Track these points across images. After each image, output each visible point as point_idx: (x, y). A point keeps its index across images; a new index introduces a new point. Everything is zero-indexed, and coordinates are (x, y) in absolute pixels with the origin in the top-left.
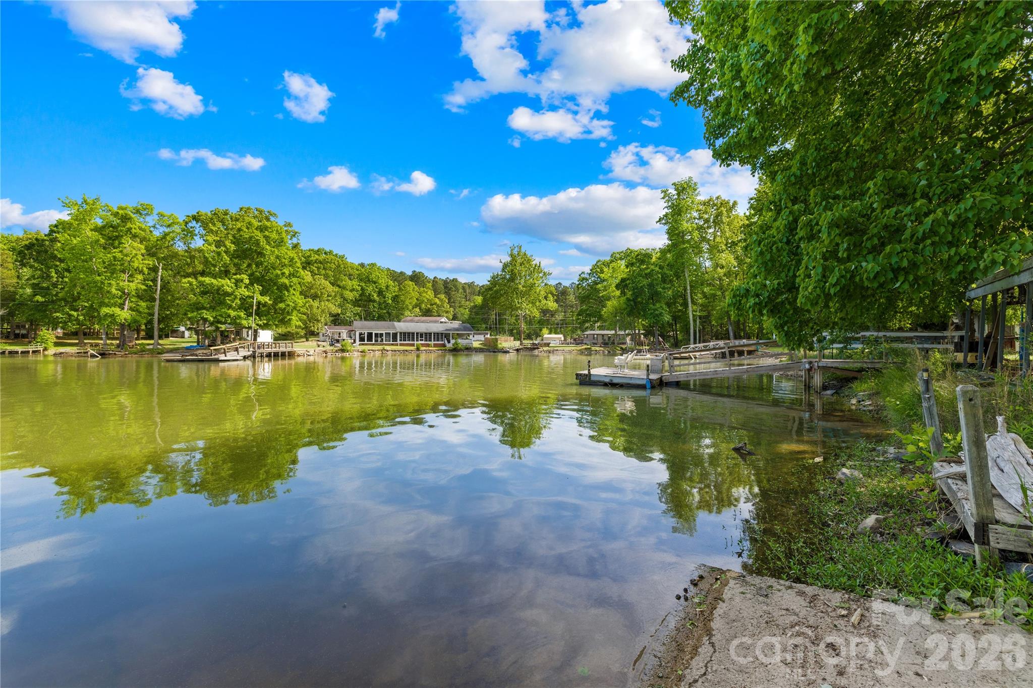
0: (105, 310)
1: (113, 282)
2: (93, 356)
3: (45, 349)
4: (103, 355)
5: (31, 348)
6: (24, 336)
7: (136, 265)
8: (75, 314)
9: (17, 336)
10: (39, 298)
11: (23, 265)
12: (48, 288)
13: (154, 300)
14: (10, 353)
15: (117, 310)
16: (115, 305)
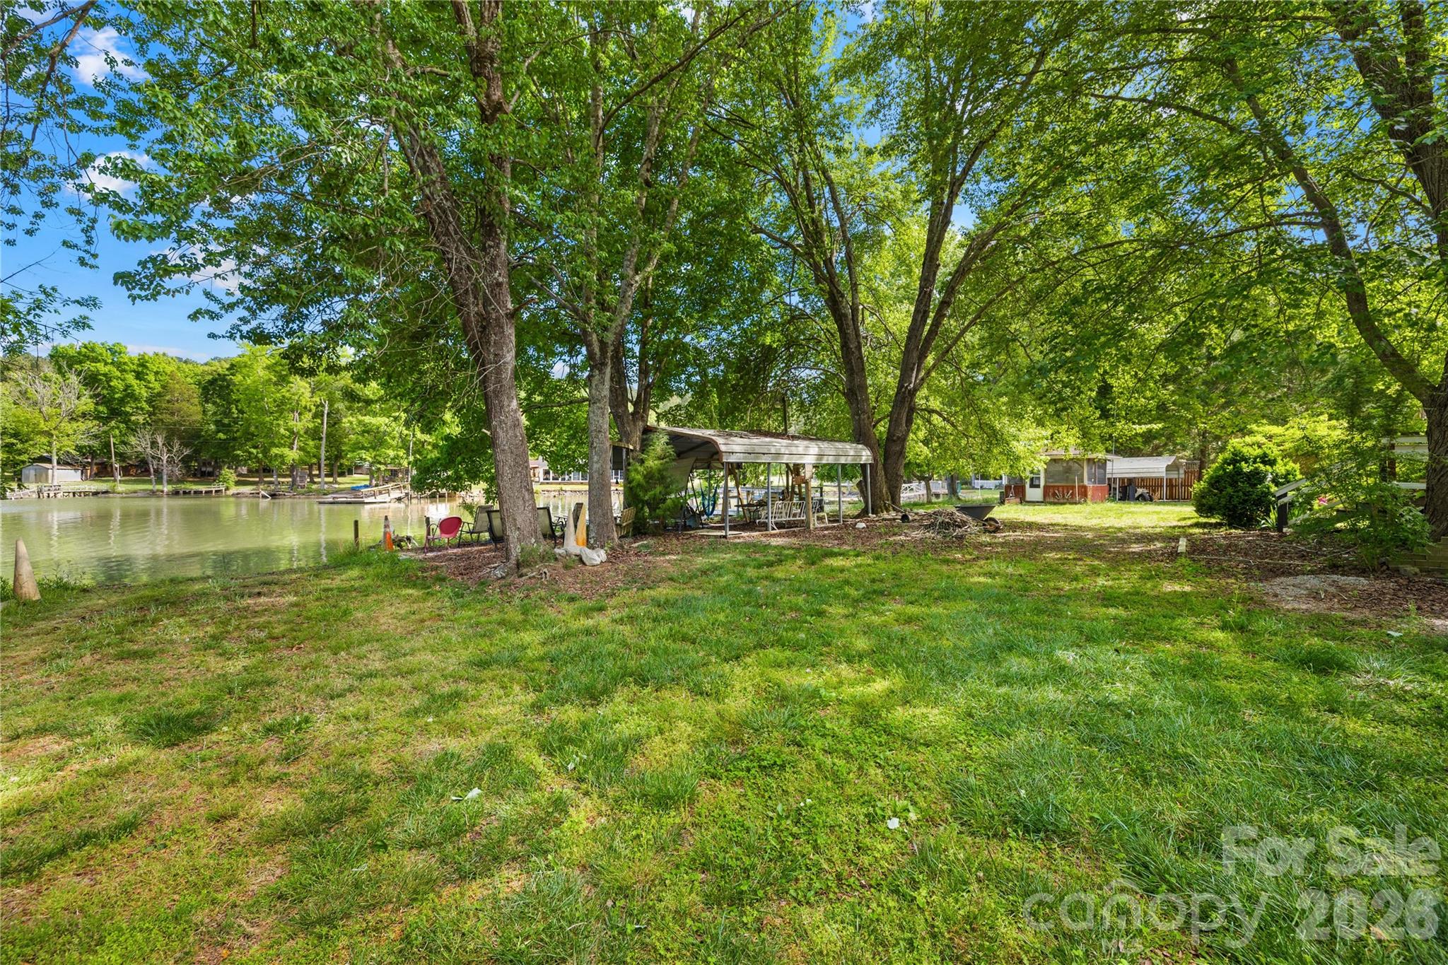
0: (275, 451)
1: (281, 422)
2: (264, 497)
3: (227, 489)
4: (273, 496)
5: (213, 488)
6: (210, 474)
7: (303, 403)
8: (254, 451)
9: (203, 474)
10: (221, 436)
11: (207, 402)
12: (229, 425)
13: (320, 439)
14: (196, 492)
15: (286, 451)
16: (284, 446)
